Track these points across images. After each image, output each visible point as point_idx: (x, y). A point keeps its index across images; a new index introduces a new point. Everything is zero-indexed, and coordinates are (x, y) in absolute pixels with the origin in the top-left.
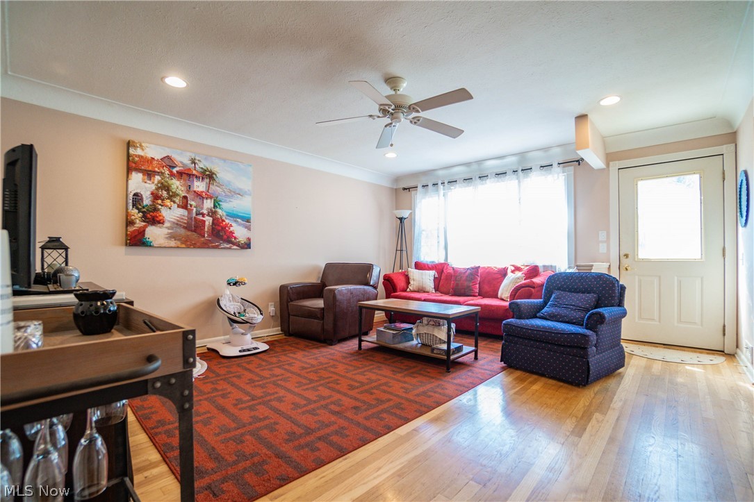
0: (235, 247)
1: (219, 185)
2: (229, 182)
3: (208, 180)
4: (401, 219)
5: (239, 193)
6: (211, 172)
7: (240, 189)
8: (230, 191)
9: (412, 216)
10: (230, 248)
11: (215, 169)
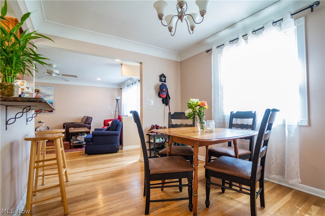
0: (47, 112)
1: (41, 94)
2: (45, 93)
3: (37, 93)
4: (117, 100)
5: (49, 95)
6: (38, 90)
7: (49, 94)
8: (45, 95)
9: (121, 98)
10: (45, 112)
11: (39, 89)
